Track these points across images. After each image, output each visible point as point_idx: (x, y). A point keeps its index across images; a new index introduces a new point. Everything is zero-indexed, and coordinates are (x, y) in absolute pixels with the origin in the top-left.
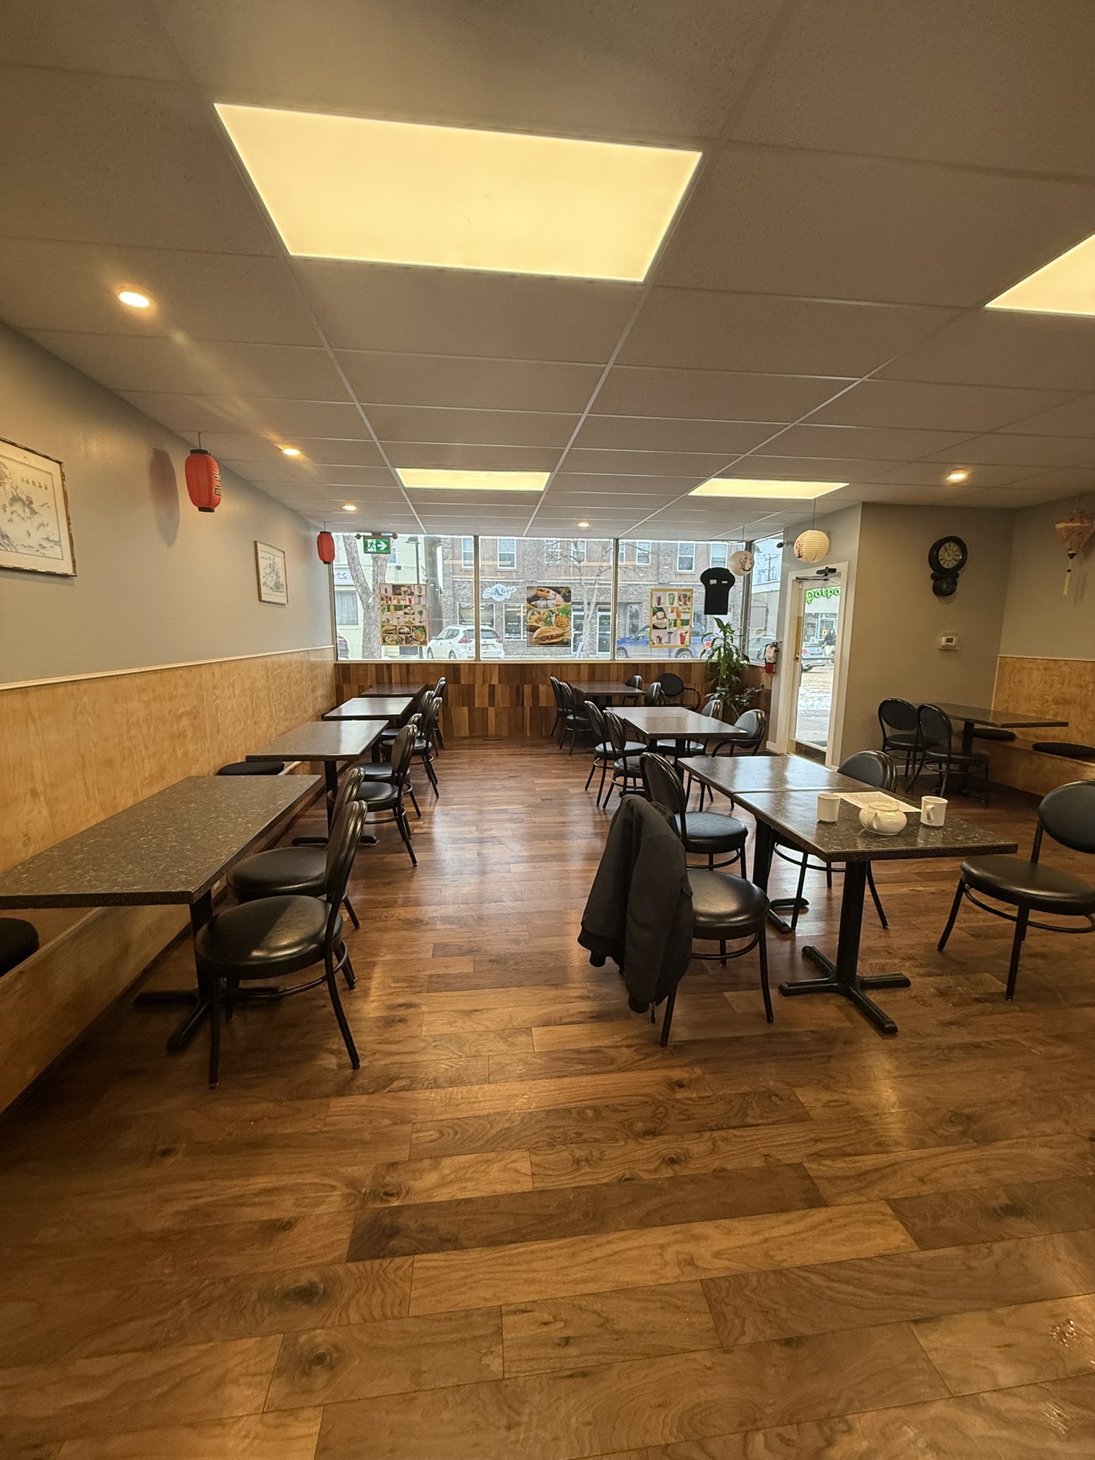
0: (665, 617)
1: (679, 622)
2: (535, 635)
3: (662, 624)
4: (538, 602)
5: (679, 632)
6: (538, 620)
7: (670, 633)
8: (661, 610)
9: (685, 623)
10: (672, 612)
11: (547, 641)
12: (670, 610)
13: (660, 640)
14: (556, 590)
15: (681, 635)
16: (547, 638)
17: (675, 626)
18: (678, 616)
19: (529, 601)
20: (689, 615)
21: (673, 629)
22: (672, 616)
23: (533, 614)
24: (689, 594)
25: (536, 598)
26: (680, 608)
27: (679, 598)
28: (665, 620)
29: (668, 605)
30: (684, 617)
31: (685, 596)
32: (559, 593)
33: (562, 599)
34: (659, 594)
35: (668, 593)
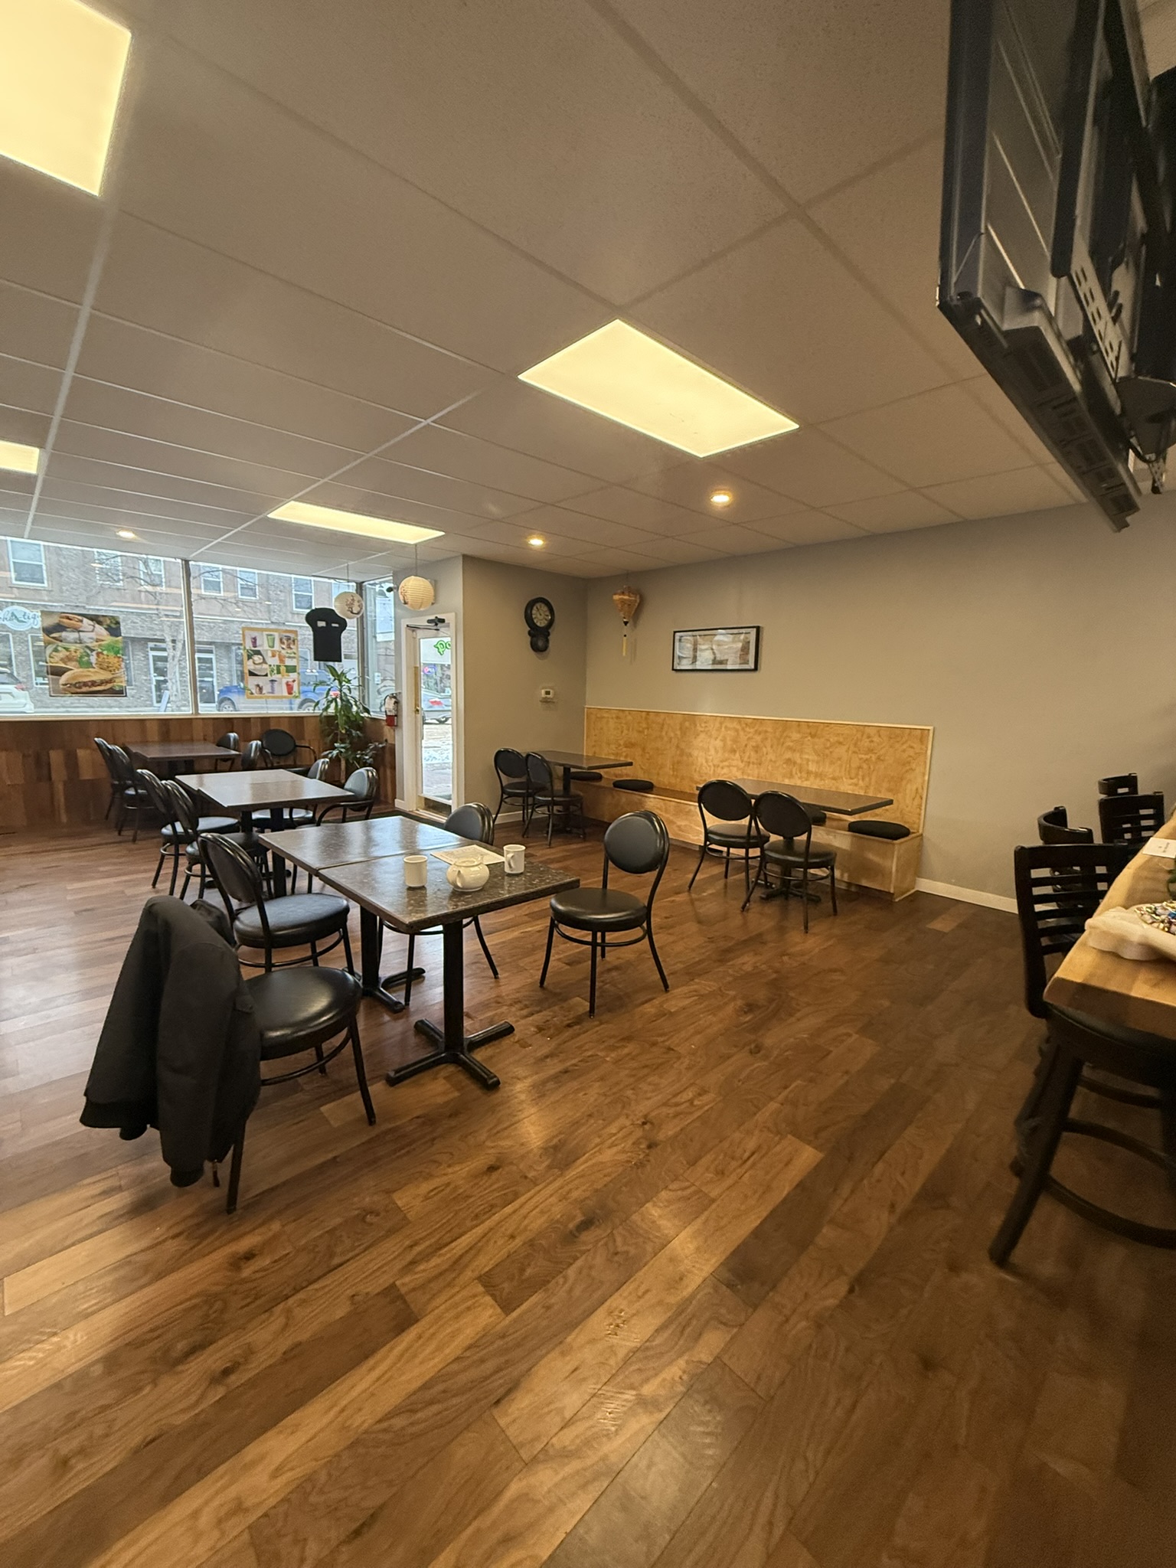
0: (264, 662)
1: (283, 669)
2: (63, 679)
3: (259, 670)
4: (64, 634)
5: (284, 681)
6: (68, 659)
7: (272, 681)
8: (258, 653)
9: (291, 669)
10: (274, 656)
11: (85, 689)
12: (270, 654)
13: (261, 689)
14: (96, 619)
15: (288, 684)
16: (85, 684)
17: (279, 672)
18: (282, 660)
19: (48, 631)
20: (295, 660)
21: (276, 677)
22: (275, 661)
23: (56, 650)
24: (292, 636)
25: (59, 627)
26: (283, 652)
27: (281, 640)
28: (265, 666)
29: (266, 647)
30: (289, 662)
31: (289, 639)
32: (100, 623)
33: (105, 633)
34: (255, 634)
35: (265, 633)
